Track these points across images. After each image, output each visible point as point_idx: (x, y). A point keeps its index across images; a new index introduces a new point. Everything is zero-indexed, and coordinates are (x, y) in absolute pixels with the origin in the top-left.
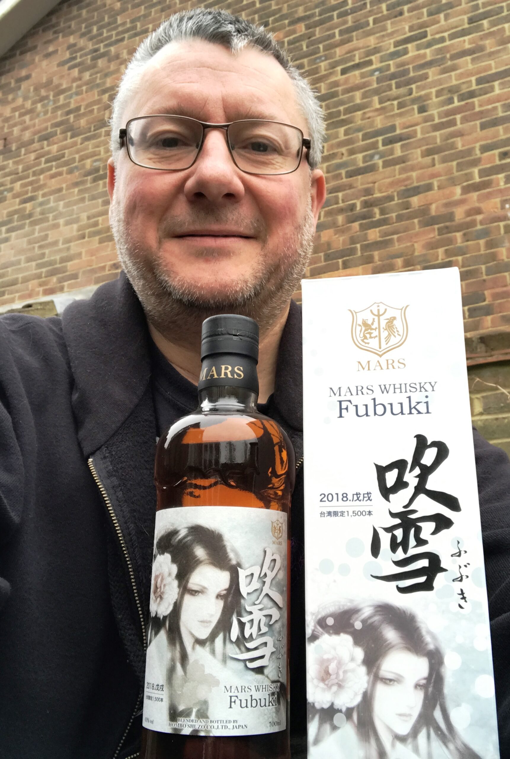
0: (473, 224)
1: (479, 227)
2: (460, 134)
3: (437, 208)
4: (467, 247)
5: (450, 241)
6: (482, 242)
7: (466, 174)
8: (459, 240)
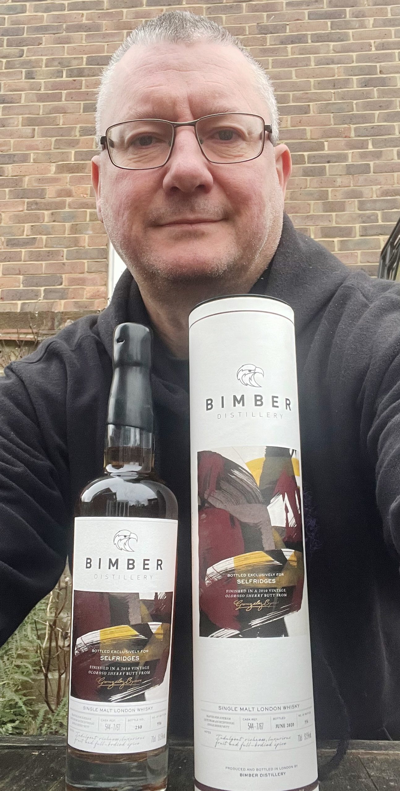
0: (62, 205)
1: (67, 209)
2: (64, 111)
3: (30, 181)
4: (53, 227)
5: (38, 218)
6: (68, 225)
7: (63, 153)
8: (46, 219)
